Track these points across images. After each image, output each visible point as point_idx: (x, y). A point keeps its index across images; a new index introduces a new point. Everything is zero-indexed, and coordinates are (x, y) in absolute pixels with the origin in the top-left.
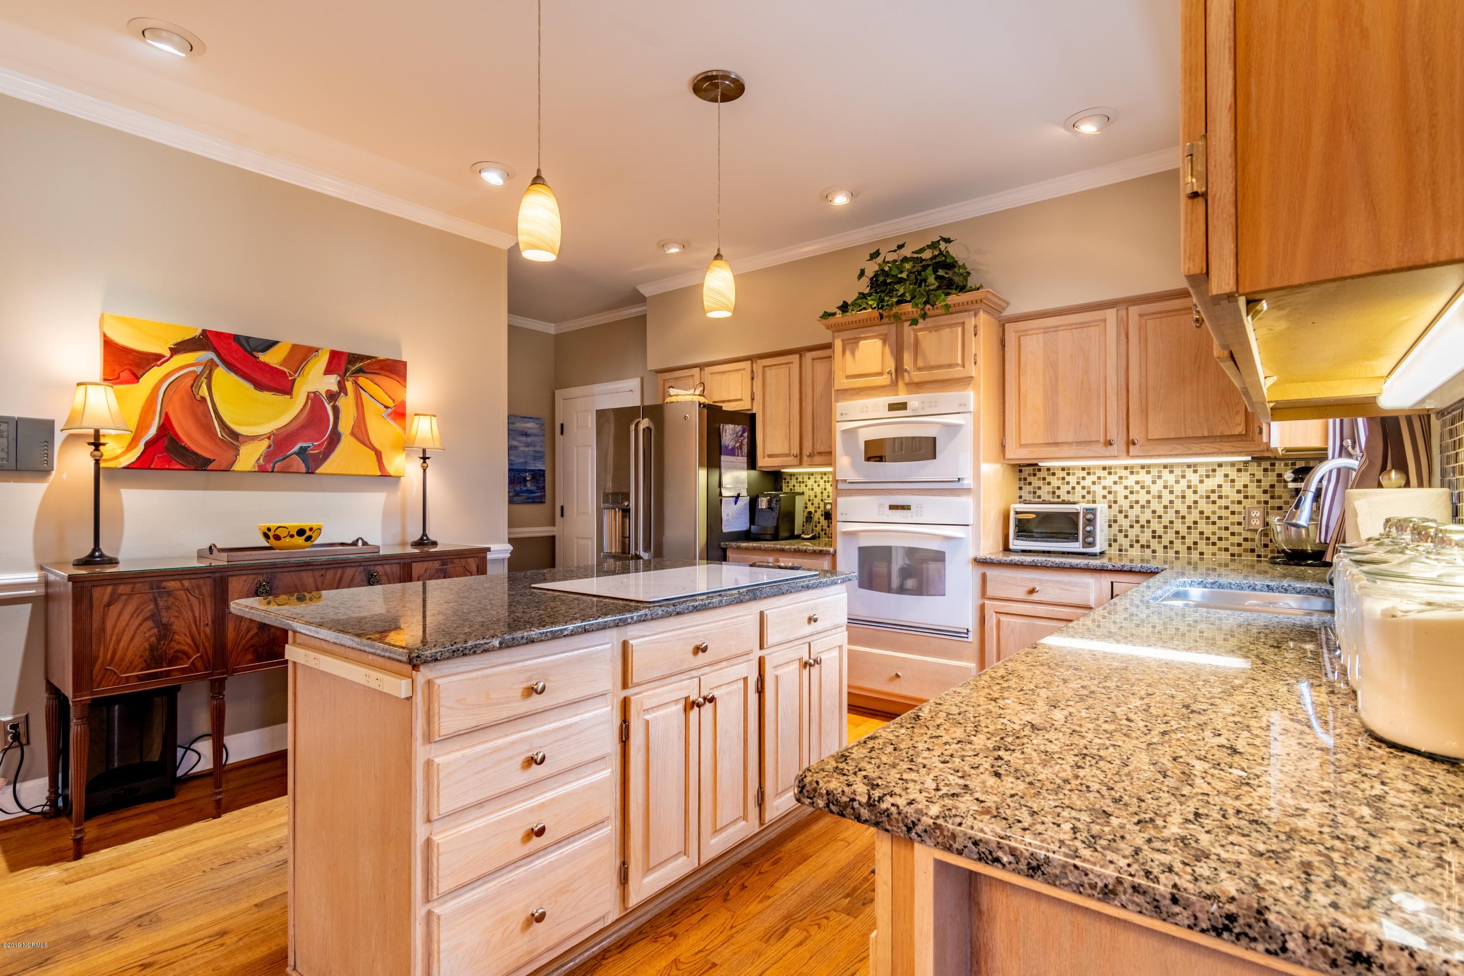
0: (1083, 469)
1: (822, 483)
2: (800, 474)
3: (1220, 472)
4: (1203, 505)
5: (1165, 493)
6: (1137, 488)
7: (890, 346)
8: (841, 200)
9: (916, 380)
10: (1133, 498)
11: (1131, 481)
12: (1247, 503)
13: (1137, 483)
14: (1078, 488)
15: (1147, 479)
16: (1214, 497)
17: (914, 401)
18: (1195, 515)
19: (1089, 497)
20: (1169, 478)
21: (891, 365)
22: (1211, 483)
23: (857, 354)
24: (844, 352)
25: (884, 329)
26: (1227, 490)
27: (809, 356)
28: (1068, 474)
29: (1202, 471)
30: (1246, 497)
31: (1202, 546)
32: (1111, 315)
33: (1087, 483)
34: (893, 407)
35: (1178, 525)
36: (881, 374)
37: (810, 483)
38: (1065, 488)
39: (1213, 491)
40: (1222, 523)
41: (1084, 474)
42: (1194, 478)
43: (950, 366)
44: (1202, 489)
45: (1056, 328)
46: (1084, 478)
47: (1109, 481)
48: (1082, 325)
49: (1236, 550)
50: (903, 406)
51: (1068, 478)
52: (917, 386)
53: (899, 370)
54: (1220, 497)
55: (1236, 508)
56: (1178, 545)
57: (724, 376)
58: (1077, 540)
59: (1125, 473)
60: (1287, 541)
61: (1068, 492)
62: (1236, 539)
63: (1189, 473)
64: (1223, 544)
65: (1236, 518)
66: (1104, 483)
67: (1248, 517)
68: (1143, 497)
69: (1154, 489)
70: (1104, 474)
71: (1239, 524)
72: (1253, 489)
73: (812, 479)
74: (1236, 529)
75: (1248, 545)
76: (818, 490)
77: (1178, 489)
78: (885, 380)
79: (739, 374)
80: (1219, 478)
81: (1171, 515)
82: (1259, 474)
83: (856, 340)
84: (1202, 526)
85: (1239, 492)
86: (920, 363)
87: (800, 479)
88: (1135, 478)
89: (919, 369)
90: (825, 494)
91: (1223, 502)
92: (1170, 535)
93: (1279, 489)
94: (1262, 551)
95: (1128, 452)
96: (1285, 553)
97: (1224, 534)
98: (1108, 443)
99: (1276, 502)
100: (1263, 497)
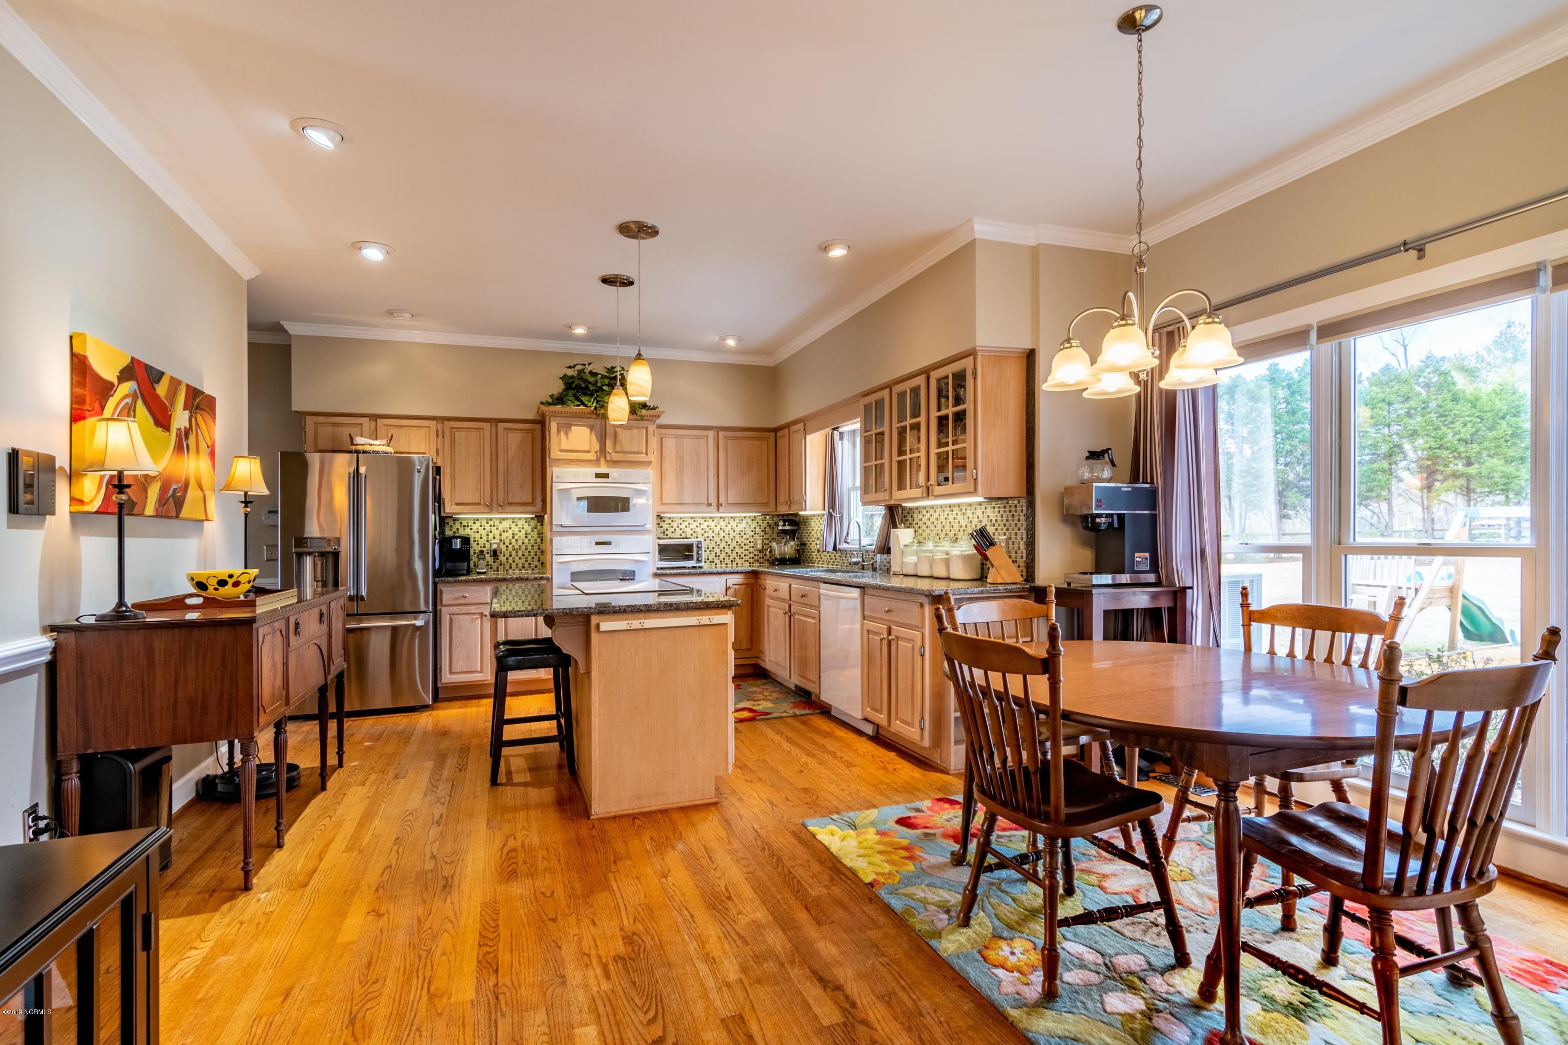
0: (680, 518)
1: (487, 527)
2: (464, 519)
3: (745, 521)
4: (738, 538)
5: (721, 532)
6: (708, 529)
7: (596, 434)
8: (580, 331)
9: (615, 459)
10: (706, 535)
11: (705, 525)
12: (756, 537)
13: (708, 526)
14: (678, 529)
15: (712, 524)
16: (742, 534)
17: (614, 473)
18: (734, 544)
19: (696, 535)
20: (723, 524)
21: (596, 446)
22: (741, 527)
23: (570, 435)
24: (558, 431)
25: (591, 421)
26: (748, 530)
27: (501, 426)
29: (737, 520)
30: (755, 534)
31: (737, 560)
32: (711, 434)
33: (683, 526)
34: (598, 476)
35: (728, 550)
36: (589, 452)
37: (475, 527)
38: (671, 530)
39: (742, 531)
40: (746, 547)
41: (681, 521)
42: (734, 524)
43: (638, 453)
44: (737, 530)
45: (682, 436)
46: (681, 524)
47: (693, 526)
48: (696, 437)
49: (751, 560)
50: (606, 476)
51: (672, 524)
52: (615, 463)
53: (603, 450)
54: (745, 534)
55: (751, 539)
56: (727, 560)
57: (403, 431)
58: (692, 559)
59: (702, 521)
60: (780, 554)
61: (672, 532)
62: (752, 555)
63: (732, 521)
64: (746, 558)
65: (751, 545)
66: (691, 526)
67: (756, 544)
68: (710, 534)
69: (717, 530)
70: (691, 521)
71: (753, 547)
72: (758, 530)
73: (478, 523)
74: (751, 550)
75: (756, 558)
76: (484, 533)
77: (727, 530)
78: (592, 456)
79: (423, 431)
80: (744, 525)
81: (723, 544)
82: (760, 522)
83: (568, 427)
84: (737, 549)
85: (752, 531)
86: (618, 448)
87: (464, 523)
88: (706, 524)
89: (617, 452)
90: (491, 536)
91: (745, 537)
92: (724, 555)
93: (768, 530)
94: (761, 560)
95: (718, 510)
96: (777, 559)
97: (747, 553)
98: (709, 505)
99: (767, 536)
100: (763, 534)
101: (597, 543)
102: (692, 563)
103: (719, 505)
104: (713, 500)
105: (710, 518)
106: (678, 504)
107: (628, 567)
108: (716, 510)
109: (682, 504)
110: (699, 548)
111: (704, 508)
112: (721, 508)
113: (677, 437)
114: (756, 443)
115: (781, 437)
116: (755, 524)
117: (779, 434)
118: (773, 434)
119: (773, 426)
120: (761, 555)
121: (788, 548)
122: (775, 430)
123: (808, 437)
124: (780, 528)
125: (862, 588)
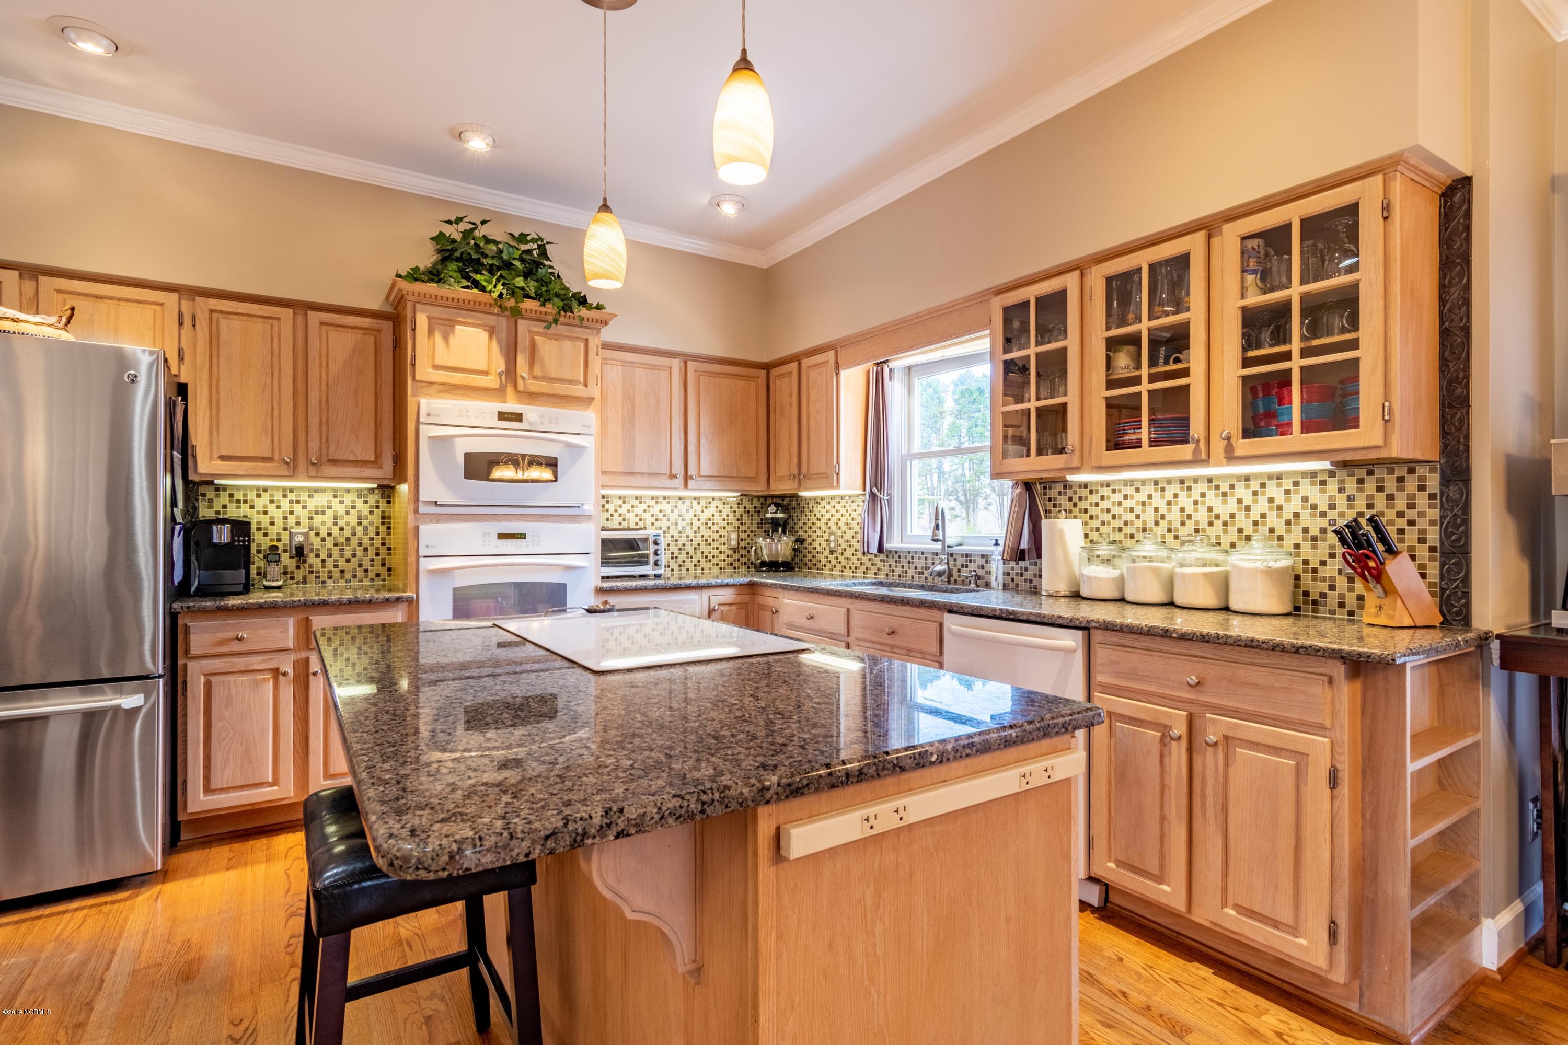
0: (620, 498)
1: (285, 504)
2: (238, 488)
3: (714, 504)
4: (704, 531)
5: (680, 520)
6: (660, 516)
7: (499, 342)
8: (478, 144)
9: (532, 389)
10: (657, 525)
11: (655, 510)
12: (729, 528)
13: (661, 511)
14: (616, 515)
15: (667, 508)
16: (710, 524)
17: (531, 413)
18: (698, 539)
20: (682, 508)
21: (500, 364)
22: (708, 513)
23: (452, 340)
24: (431, 332)
25: (491, 320)
26: (718, 519)
27: (314, 316)
28: (608, 502)
29: (703, 502)
30: (728, 524)
31: (703, 564)
32: (676, 364)
33: (623, 511)
34: (502, 416)
35: (688, 547)
36: (486, 373)
37: (260, 503)
39: (710, 520)
40: (714, 544)
41: (620, 502)
42: (698, 508)
43: (571, 382)
44: (703, 517)
45: (633, 364)
46: (620, 507)
47: (639, 510)
48: (653, 367)
49: (722, 564)
50: (518, 417)
51: (607, 506)
52: (532, 397)
53: (511, 372)
54: (713, 524)
55: (722, 532)
56: (689, 564)
57: (103, 306)
58: (647, 563)
59: (652, 503)
60: (767, 555)
61: (608, 519)
62: (723, 556)
63: (695, 504)
64: (715, 561)
65: (723, 540)
66: (637, 511)
67: (729, 540)
68: (665, 524)
69: (673, 517)
70: (636, 502)
71: (724, 544)
72: (732, 519)
73: (266, 497)
74: (722, 548)
75: (729, 560)
76: (278, 515)
77: (688, 518)
78: (491, 381)
79: (149, 310)
80: (712, 510)
81: (683, 539)
82: (735, 507)
83: (449, 325)
84: (704, 547)
85: (724, 520)
86: (537, 371)
87: (238, 495)
88: (658, 507)
89: (535, 378)
90: (291, 520)
91: (715, 528)
92: (683, 556)
93: (745, 518)
94: (736, 564)
95: (686, 485)
96: (763, 564)
97: (716, 553)
98: (673, 476)
99: (743, 528)
100: (737, 524)
101: (501, 536)
102: (649, 570)
103: (687, 477)
104: (678, 469)
105: (665, 498)
106: (626, 473)
107: (553, 578)
108: (682, 486)
109: (632, 474)
110: (654, 545)
111: (663, 481)
112: (690, 482)
113: (624, 363)
114: (741, 384)
115: (780, 376)
116: (726, 510)
117: (774, 372)
118: (763, 372)
119: (765, 359)
120: (736, 556)
121: (782, 547)
122: (767, 367)
123: (843, 373)
124: (769, 515)
125: (1085, 628)
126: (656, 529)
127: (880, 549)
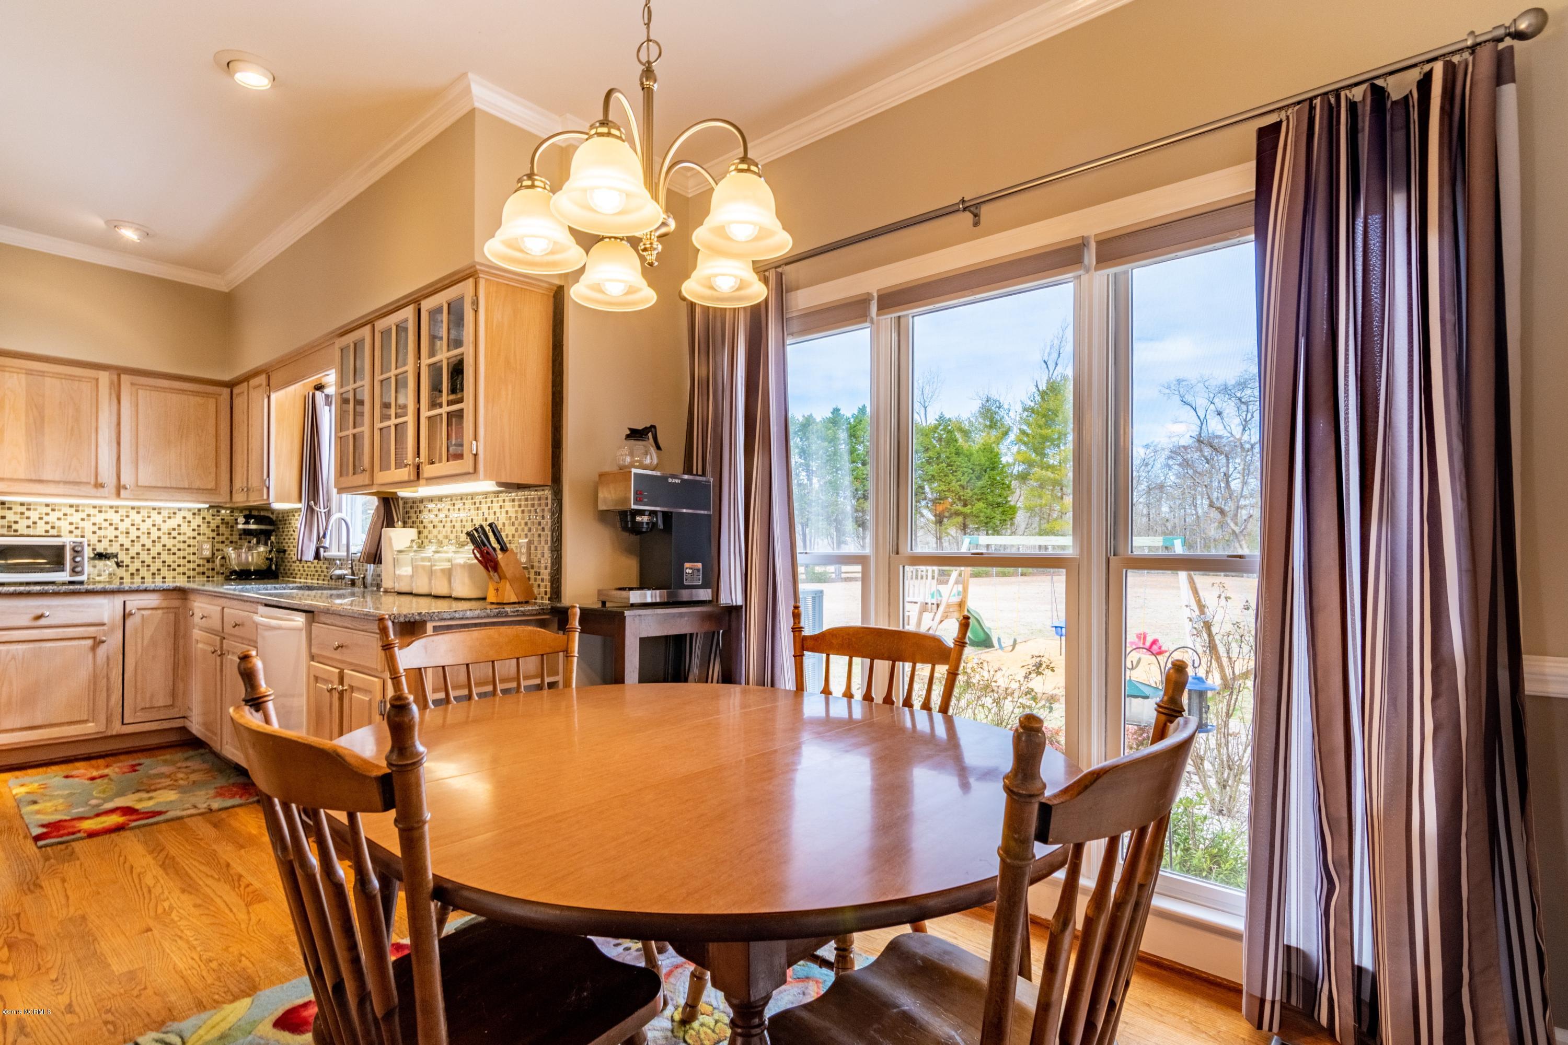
0: (47, 505)
3: (180, 515)
4: (165, 540)
5: (132, 529)
6: (105, 524)
10: (99, 533)
11: (99, 518)
12: (200, 538)
13: (106, 520)
14: (41, 523)
15: (116, 518)
16: (174, 534)
18: (159, 547)
19: (78, 532)
20: (137, 518)
22: (172, 523)
26: (184, 528)
28: (28, 509)
29: (165, 513)
30: (199, 534)
31: (164, 571)
32: (104, 376)
33: (51, 518)
35: (144, 556)
38: (24, 523)
39: (174, 529)
40: (181, 554)
41: (48, 510)
42: (158, 519)
44: (165, 528)
45: (42, 374)
46: (47, 514)
47: (76, 518)
48: (72, 377)
49: (191, 573)
51: (27, 513)
54: (179, 534)
55: (192, 542)
56: (143, 572)
58: (61, 570)
59: (93, 511)
60: (238, 565)
61: (28, 527)
62: (192, 566)
63: (154, 514)
64: (181, 570)
65: (192, 550)
66: (71, 519)
67: (201, 549)
68: (111, 533)
69: (122, 526)
70: (70, 511)
71: (194, 554)
72: (204, 529)
74: (192, 558)
75: (201, 569)
77: (144, 527)
80: (178, 519)
81: (137, 548)
82: (209, 518)
84: (165, 556)
85: (194, 530)
88: (103, 516)
91: (182, 538)
93: (223, 529)
94: (210, 573)
95: (118, 494)
96: (234, 572)
97: (182, 562)
98: (99, 485)
99: (221, 538)
100: (212, 535)
102: (63, 576)
103: (119, 489)
104: (107, 478)
105: (111, 507)
106: (31, 481)
108: (114, 495)
110: (77, 552)
111: (93, 491)
112: (123, 492)
113: (29, 372)
114: (194, 400)
115: (238, 394)
116: (198, 520)
117: (236, 390)
118: (226, 391)
119: (227, 377)
120: (210, 565)
121: (255, 555)
122: (231, 385)
123: (273, 396)
124: (240, 526)
125: (310, 613)
126: (76, 536)
127: (317, 556)
